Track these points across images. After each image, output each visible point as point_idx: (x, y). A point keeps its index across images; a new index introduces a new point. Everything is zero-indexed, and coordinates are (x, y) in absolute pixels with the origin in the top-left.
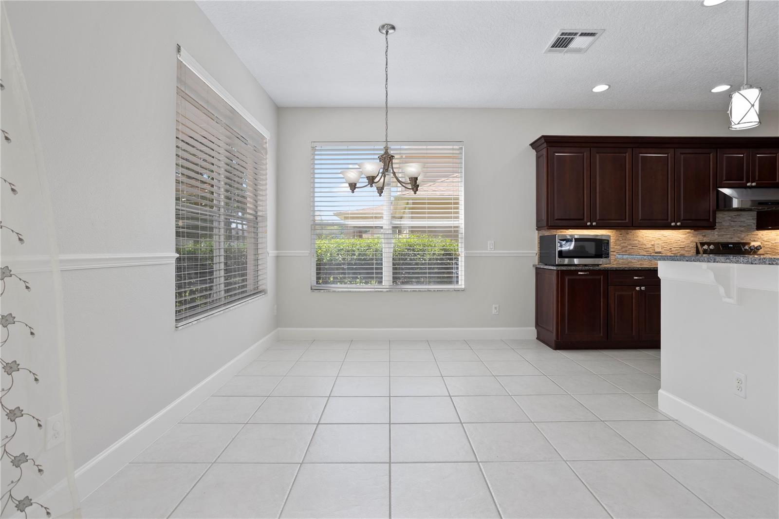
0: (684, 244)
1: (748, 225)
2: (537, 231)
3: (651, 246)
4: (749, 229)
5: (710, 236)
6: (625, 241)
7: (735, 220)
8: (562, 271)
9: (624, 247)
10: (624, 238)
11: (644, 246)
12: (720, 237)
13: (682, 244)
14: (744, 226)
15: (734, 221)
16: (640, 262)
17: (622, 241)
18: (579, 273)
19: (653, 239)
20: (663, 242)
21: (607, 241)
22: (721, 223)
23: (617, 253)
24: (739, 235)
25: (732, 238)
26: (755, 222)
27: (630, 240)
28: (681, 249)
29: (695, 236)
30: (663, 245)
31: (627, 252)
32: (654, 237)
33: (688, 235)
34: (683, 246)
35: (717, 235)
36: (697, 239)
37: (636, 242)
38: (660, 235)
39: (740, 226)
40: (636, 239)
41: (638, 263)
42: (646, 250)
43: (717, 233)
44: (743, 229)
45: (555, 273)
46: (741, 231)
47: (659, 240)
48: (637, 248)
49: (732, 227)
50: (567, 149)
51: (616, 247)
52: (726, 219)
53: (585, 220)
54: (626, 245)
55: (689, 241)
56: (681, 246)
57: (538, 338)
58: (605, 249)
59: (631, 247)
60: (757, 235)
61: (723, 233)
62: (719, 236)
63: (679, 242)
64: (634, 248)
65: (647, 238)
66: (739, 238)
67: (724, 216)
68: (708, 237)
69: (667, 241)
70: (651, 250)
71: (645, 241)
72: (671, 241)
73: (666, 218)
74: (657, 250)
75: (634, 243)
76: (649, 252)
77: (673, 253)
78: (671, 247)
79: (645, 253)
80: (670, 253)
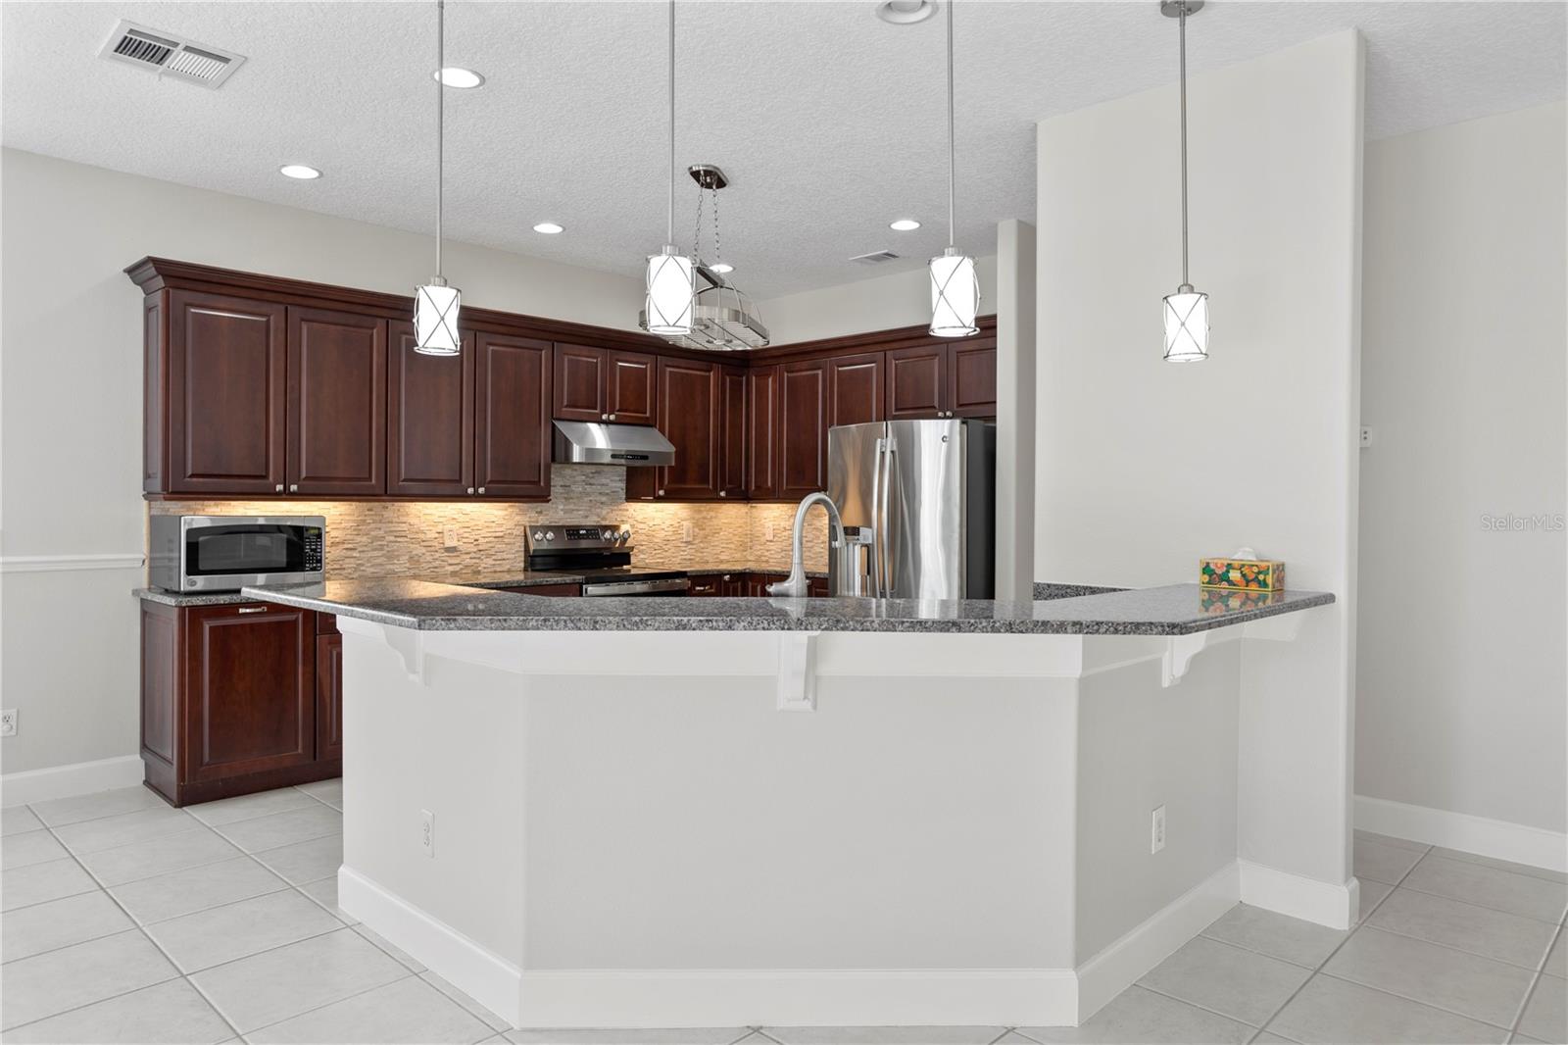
0: (501, 529)
1: (613, 492)
2: (145, 503)
3: (437, 535)
4: (614, 502)
5: (551, 513)
6: (379, 525)
7: (592, 481)
8: (193, 609)
9: (375, 538)
10: (377, 518)
11: (422, 536)
12: (567, 516)
13: (497, 530)
14: (607, 494)
15: (590, 484)
16: (412, 572)
17: (372, 526)
18: (241, 611)
19: (441, 520)
20: (460, 525)
21: (316, 532)
22: (569, 486)
23: (360, 552)
24: (599, 510)
25: (587, 517)
26: (624, 485)
27: (392, 522)
28: (496, 540)
29: (523, 512)
30: (462, 531)
31: (382, 550)
32: (442, 514)
33: (510, 512)
34: (501, 534)
35: (562, 510)
36: (527, 519)
37: (405, 527)
38: (453, 512)
39: (600, 493)
40: (404, 519)
42: (425, 544)
43: (561, 507)
44: (604, 499)
45: (175, 615)
46: (602, 503)
47: (454, 522)
48: (406, 539)
49: (588, 494)
50: (223, 302)
51: (358, 539)
52: (578, 478)
53: (271, 478)
54: (381, 532)
55: (510, 524)
56: (498, 534)
57: (147, 783)
58: (312, 550)
59: (392, 538)
60: (627, 510)
61: (572, 507)
62: (565, 512)
63: (494, 525)
64: (399, 539)
65: (428, 517)
66: (599, 517)
67: (575, 473)
68: (547, 515)
69: (467, 525)
70: (436, 544)
71: (424, 525)
72: (478, 523)
73: (458, 478)
74: (449, 543)
75: (399, 529)
76: (433, 549)
77: (481, 548)
78: (476, 537)
79: (424, 550)
80: (475, 550)
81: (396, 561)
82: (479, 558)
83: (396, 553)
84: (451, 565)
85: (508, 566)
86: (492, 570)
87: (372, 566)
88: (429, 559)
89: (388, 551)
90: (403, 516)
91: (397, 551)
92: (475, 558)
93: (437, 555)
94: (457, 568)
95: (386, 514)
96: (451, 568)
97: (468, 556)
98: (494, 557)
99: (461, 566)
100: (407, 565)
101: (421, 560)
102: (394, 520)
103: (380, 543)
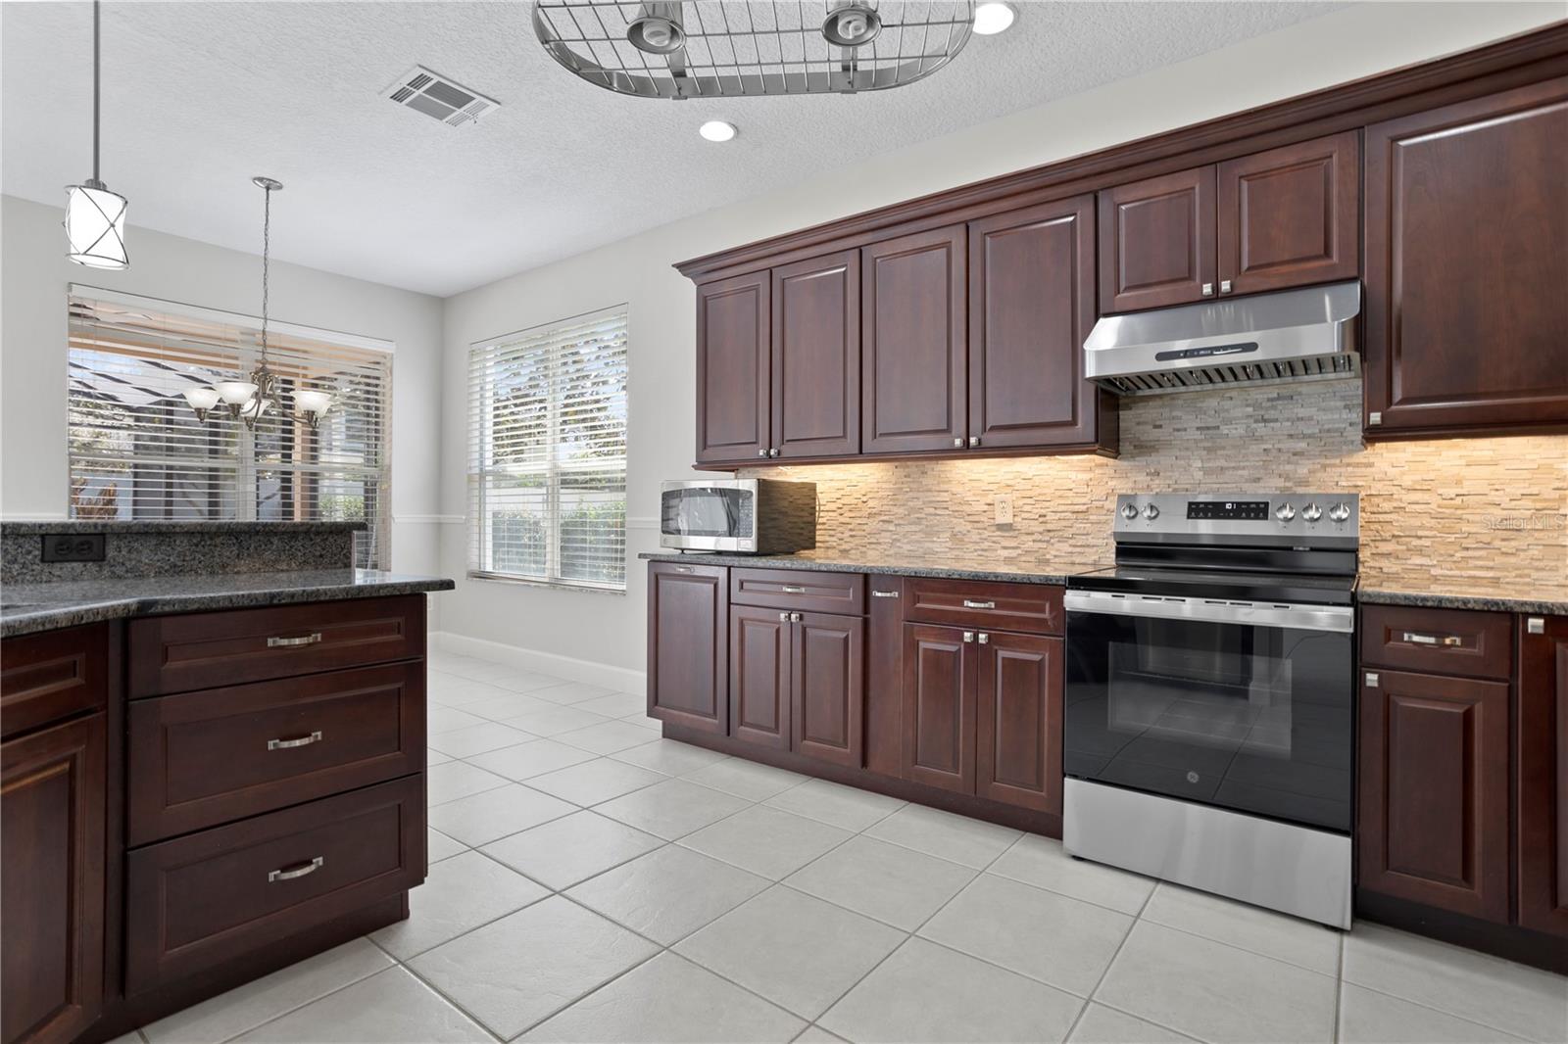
0: (1084, 500)
1: (1327, 431)
3: (986, 508)
4: (1329, 444)
5: (1177, 474)
6: (915, 495)
7: (1272, 414)
9: (913, 510)
10: (914, 486)
11: (966, 508)
12: (1213, 478)
13: (1076, 501)
14: (1311, 436)
15: (1265, 421)
16: (956, 553)
17: (910, 495)
19: (991, 487)
20: (1018, 494)
22: (1218, 427)
23: (896, 525)
24: (1288, 467)
25: (1258, 480)
26: (1356, 415)
27: (930, 491)
28: (1075, 516)
30: (1021, 503)
31: (920, 524)
32: (992, 480)
33: (1098, 471)
34: (1084, 508)
35: (1200, 469)
36: (1131, 485)
37: (945, 496)
38: (1011, 476)
39: (1291, 436)
40: (944, 487)
41: (949, 555)
42: (971, 518)
44: (1302, 445)
46: (1297, 454)
47: (1009, 490)
48: (947, 512)
49: (1261, 439)
51: (895, 510)
52: (1238, 412)
53: (760, 444)
54: (919, 504)
55: (1100, 492)
56: (1076, 508)
59: (932, 510)
60: (1371, 465)
61: (1222, 463)
62: (1207, 472)
63: (1070, 494)
64: (938, 512)
66: (1287, 478)
67: (1227, 404)
69: (1029, 494)
70: (985, 519)
71: (969, 494)
72: (1046, 491)
73: (945, 427)
74: (1001, 519)
75: (938, 499)
76: (979, 525)
77: (1049, 527)
78: (1043, 512)
79: (969, 527)
80: (1041, 529)
81: (935, 539)
82: (1048, 542)
83: (936, 529)
84: (1005, 548)
85: (1096, 557)
86: (1066, 560)
87: (908, 543)
88: (975, 537)
89: (927, 526)
90: (944, 482)
91: (937, 526)
92: (1040, 541)
93: (986, 534)
94: (1013, 553)
95: (927, 481)
96: (1006, 553)
97: (1030, 538)
98: (1071, 542)
99: (1019, 551)
100: (949, 544)
101: (966, 540)
102: (934, 488)
103: (917, 515)
